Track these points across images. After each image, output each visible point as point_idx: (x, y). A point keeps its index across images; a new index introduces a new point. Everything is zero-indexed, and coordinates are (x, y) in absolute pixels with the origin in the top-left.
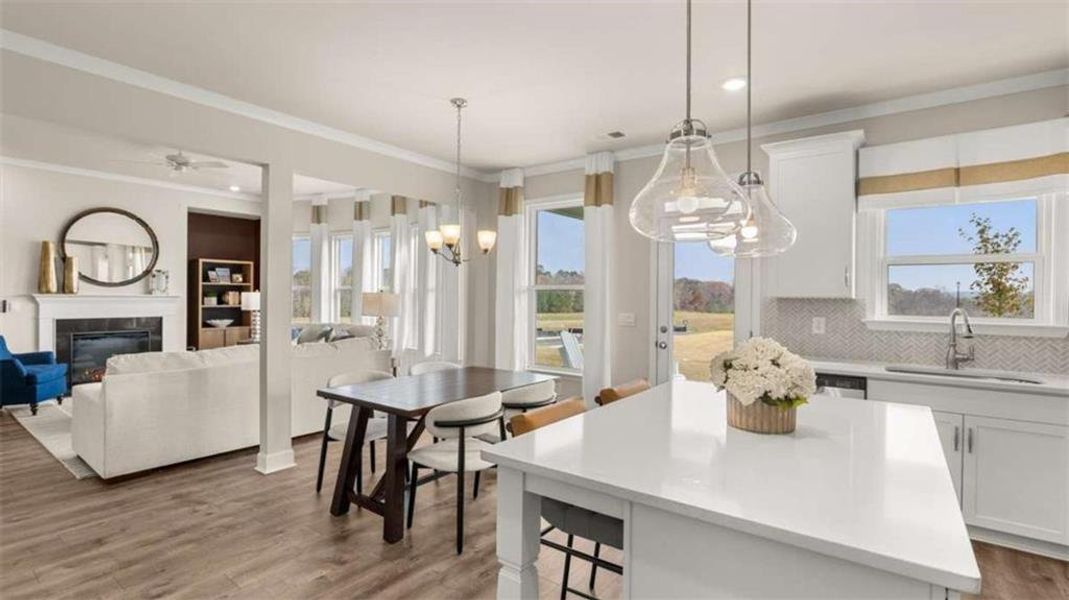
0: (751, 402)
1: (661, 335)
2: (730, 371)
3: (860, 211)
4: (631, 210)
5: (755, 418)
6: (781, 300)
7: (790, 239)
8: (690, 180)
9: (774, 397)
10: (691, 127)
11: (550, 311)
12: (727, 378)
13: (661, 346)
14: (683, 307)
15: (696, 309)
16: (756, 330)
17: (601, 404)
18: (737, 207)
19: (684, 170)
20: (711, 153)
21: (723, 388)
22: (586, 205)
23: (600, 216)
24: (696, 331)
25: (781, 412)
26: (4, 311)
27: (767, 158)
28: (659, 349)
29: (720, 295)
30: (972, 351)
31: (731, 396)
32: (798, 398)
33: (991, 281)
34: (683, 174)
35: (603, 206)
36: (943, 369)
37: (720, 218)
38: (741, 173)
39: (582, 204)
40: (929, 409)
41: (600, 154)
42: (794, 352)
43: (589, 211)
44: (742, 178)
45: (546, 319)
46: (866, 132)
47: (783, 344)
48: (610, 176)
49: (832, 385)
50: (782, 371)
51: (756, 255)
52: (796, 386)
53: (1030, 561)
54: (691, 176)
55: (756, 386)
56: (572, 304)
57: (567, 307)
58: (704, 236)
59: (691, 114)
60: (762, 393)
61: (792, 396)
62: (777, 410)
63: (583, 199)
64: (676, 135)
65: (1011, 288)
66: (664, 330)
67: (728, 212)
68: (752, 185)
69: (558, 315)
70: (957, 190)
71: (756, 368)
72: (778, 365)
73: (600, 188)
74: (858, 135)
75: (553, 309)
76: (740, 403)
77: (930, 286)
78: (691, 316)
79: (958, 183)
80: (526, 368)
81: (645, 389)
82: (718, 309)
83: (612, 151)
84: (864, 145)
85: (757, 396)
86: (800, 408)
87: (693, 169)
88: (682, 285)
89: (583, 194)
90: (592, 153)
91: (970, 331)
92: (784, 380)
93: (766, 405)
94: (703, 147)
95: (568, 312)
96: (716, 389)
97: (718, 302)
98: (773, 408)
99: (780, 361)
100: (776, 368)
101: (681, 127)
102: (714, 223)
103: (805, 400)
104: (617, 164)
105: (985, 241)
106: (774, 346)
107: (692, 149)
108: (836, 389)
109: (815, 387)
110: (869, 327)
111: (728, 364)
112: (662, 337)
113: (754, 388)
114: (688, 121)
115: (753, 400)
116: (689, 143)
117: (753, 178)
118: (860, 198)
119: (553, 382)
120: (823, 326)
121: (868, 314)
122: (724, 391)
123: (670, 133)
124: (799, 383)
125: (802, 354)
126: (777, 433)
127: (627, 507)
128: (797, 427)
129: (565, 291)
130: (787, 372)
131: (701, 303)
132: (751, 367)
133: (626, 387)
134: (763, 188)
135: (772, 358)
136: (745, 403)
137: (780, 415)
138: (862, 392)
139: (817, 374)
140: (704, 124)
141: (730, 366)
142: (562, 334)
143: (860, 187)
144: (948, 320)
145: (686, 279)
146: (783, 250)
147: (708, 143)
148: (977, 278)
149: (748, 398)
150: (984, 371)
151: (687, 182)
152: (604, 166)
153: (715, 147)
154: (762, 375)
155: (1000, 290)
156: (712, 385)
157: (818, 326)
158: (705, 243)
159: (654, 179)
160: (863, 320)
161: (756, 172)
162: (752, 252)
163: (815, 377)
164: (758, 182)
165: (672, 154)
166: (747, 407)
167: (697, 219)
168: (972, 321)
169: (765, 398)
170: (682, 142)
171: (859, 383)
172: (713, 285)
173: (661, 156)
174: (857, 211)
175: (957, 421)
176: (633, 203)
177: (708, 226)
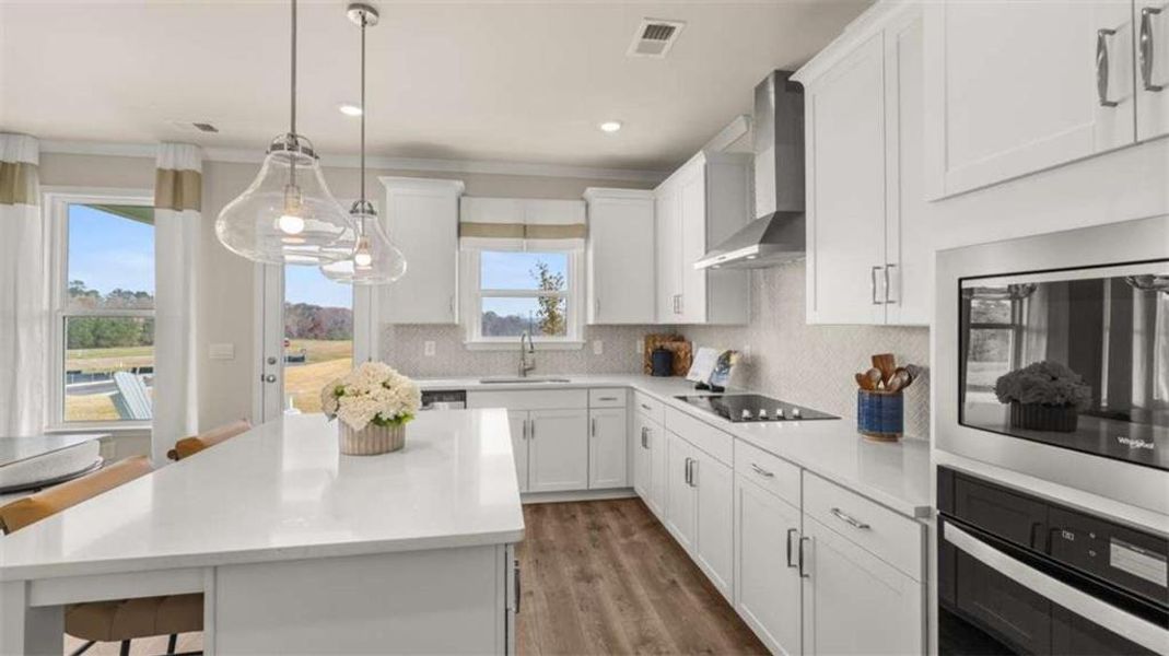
0: (363, 427)
1: (267, 365)
2: (341, 399)
3: (462, 249)
4: (218, 222)
5: (367, 443)
6: (398, 326)
7: (401, 268)
8: (296, 200)
9: (384, 419)
10: (297, 143)
11: (97, 345)
12: (339, 406)
13: (268, 380)
14: (301, 335)
15: (316, 337)
16: (375, 356)
17: (177, 459)
18: (349, 234)
19: (288, 186)
20: (319, 173)
21: (334, 416)
22: (158, 205)
23: (180, 223)
24: (316, 360)
25: (392, 430)
27: (383, 189)
28: (266, 382)
29: (343, 322)
30: (534, 361)
31: (343, 423)
32: (406, 416)
33: (548, 310)
34: (286, 191)
35: (186, 212)
36: (515, 377)
37: (333, 243)
38: (354, 201)
39: (152, 204)
40: (505, 409)
41: (179, 147)
42: (403, 374)
43: (164, 215)
44: (356, 205)
45: (91, 356)
46: (466, 184)
47: (393, 368)
48: (197, 177)
49: (441, 400)
50: (392, 392)
51: (369, 283)
52: (404, 404)
53: (564, 507)
54: (296, 194)
55: (368, 409)
56: (139, 334)
57: (130, 338)
58: (316, 260)
59: (297, 129)
60: (373, 417)
61: (401, 414)
62: (387, 430)
63: (153, 198)
64: (276, 147)
65: (559, 316)
66: (272, 362)
67: (341, 238)
68: (366, 214)
69: (113, 350)
70: (525, 241)
71: (367, 393)
72: (389, 388)
73: (180, 189)
74: (460, 184)
75: (102, 342)
76: (353, 430)
77: (514, 314)
78: (311, 345)
79: (525, 236)
80: (45, 430)
81: (244, 431)
82: (341, 336)
83: (199, 147)
84: (464, 195)
85: (368, 420)
86: (408, 424)
87: (298, 188)
88: (299, 311)
89: (153, 191)
90: (168, 142)
91: (532, 347)
92: (393, 401)
93: (377, 427)
94: (310, 167)
95: (131, 345)
96: (326, 419)
97: (340, 329)
98: (384, 428)
99: (390, 384)
100: (386, 390)
101: (284, 139)
102: (326, 247)
103: (411, 417)
104: (206, 164)
105: (545, 280)
106: (386, 370)
107: (297, 166)
108: (445, 403)
109: (421, 403)
110: (469, 348)
111: (339, 391)
112: (270, 370)
113: (365, 412)
114: (293, 136)
115: (365, 424)
116: (293, 160)
117: (367, 208)
118: (463, 239)
119: (98, 442)
120: (433, 347)
121: (468, 337)
122: (336, 420)
123: (270, 144)
124: (407, 401)
125: (410, 376)
126: (388, 452)
127: (209, 576)
128: (406, 443)
129: (126, 317)
130: (397, 393)
131: (322, 330)
132: (363, 392)
133: (217, 431)
134: (376, 218)
135: (381, 381)
136: (357, 429)
137: (390, 434)
138: (463, 403)
139: (423, 392)
140: (309, 141)
141: (342, 393)
142: (116, 376)
143: (462, 229)
144: (519, 339)
145: (304, 305)
146: (394, 279)
147: (316, 165)
148: (539, 307)
149: (360, 422)
150: (540, 377)
151: (291, 201)
152: (189, 162)
153: (322, 167)
154: (373, 399)
155: (553, 317)
156: (323, 414)
157: (430, 349)
158: (317, 267)
159: (250, 191)
160: (465, 342)
161: (370, 201)
162: (366, 278)
163: (420, 395)
164: (372, 212)
165: (272, 167)
166: (360, 432)
167: (302, 241)
168: (535, 339)
169: (377, 420)
170: (286, 157)
171: (459, 396)
172: (336, 311)
173: (258, 166)
174: (459, 248)
175: (524, 416)
176: (222, 214)
177: (320, 250)
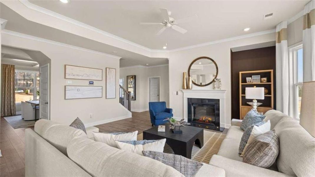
26: (177, 94)
